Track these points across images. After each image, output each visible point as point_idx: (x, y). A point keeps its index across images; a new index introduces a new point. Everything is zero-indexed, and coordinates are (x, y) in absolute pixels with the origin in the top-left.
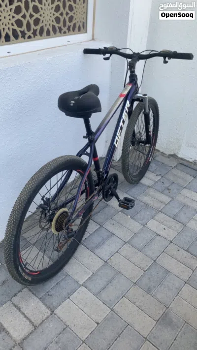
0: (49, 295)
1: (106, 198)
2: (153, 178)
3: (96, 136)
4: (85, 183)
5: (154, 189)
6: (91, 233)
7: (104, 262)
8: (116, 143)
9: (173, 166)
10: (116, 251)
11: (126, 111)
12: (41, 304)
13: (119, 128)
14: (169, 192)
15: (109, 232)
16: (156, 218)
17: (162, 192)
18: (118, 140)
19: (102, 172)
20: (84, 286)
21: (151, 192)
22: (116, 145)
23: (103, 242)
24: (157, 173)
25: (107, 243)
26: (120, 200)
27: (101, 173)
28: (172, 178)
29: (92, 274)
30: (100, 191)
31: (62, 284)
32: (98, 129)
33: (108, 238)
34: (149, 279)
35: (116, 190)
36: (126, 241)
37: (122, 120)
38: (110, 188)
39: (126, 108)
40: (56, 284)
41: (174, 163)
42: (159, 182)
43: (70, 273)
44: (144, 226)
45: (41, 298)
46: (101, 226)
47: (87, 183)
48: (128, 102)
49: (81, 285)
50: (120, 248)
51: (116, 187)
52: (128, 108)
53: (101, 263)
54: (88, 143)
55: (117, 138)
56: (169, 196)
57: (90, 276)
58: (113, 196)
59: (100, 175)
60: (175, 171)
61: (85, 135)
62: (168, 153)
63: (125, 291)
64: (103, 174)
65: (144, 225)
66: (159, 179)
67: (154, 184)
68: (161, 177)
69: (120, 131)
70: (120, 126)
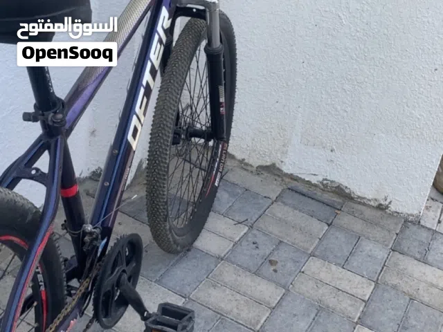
2: (229, 233)
3: (70, 115)
5: (233, 263)
8: (134, 136)
9: (273, 196)
11: (160, 41)
13: (142, 91)
14: (275, 271)
17: (257, 273)
18: (139, 127)
19: (91, 233)
21: (228, 273)
22: (134, 144)
24: (237, 218)
26: (150, 315)
27: (87, 239)
28: (275, 229)
32: (76, 92)
35: (135, 284)
37: (149, 65)
39: (159, 29)
41: (273, 189)
42: (244, 243)
47: (40, 277)
48: (164, 12)
52: (165, 31)
54: (41, 136)
55: (134, 121)
56: (278, 284)
58: (127, 306)
59: (84, 243)
60: (279, 210)
61: (31, 110)
62: (255, 161)
66: (242, 234)
67: (232, 250)
68: (247, 228)
69: (145, 99)
70: (144, 83)
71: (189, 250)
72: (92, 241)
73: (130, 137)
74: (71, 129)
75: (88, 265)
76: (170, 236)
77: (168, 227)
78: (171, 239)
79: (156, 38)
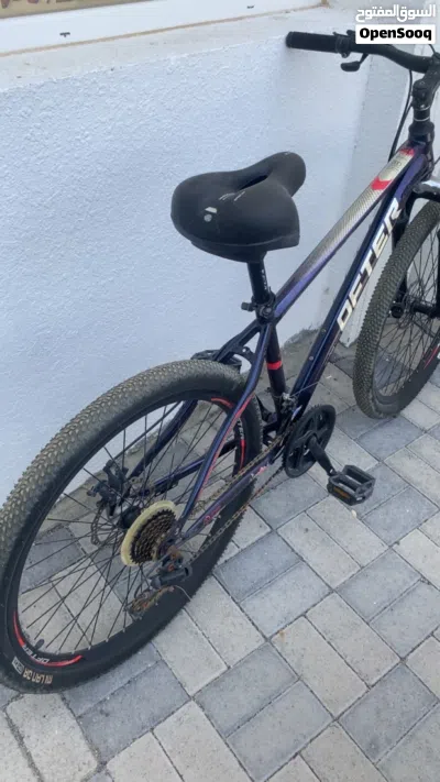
0: (102, 712)
1: (295, 466)
3: (282, 304)
4: (236, 428)
6: (243, 546)
7: (263, 640)
8: (343, 318)
10: (299, 613)
11: (386, 231)
12: (77, 734)
13: (359, 277)
15: (293, 550)
18: (350, 310)
19: (288, 401)
20: (198, 703)
22: (342, 325)
23: (270, 580)
25: (281, 583)
26: (335, 473)
27: (284, 404)
29: (224, 668)
30: (276, 449)
31: (142, 683)
33: (287, 569)
34: (378, 712)
35: (324, 446)
36: (334, 586)
37: (370, 253)
38: (307, 443)
39: (387, 220)
40: (125, 681)
43: (168, 657)
44: (390, 547)
45: (80, 717)
46: (273, 531)
47: (241, 429)
48: (395, 204)
49: (191, 698)
50: (314, 605)
51: (324, 440)
52: (392, 221)
53: (255, 641)
54: (254, 323)
55: (347, 305)
57: (217, 674)
58: (314, 461)
59: (282, 407)
61: (249, 301)
63: (305, 737)
64: (292, 406)
65: (392, 545)
69: (361, 286)
70: (362, 270)
71: (395, 417)
72: (288, 406)
73: (339, 320)
74: (280, 318)
75: (283, 425)
76: (372, 405)
77: (371, 396)
78: (373, 408)
79: (382, 227)
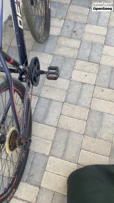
2: (58, 25)
9: (69, 2)
13: (16, 5)
14: (76, 35)
16: (76, 67)
17: (71, 38)
18: (21, 20)
24: (59, 18)
28: (72, 18)
55: (18, 19)
56: (78, 39)
66: (63, 23)
67: (61, 31)
68: (64, 20)
69: (19, 7)
70: (16, 1)
